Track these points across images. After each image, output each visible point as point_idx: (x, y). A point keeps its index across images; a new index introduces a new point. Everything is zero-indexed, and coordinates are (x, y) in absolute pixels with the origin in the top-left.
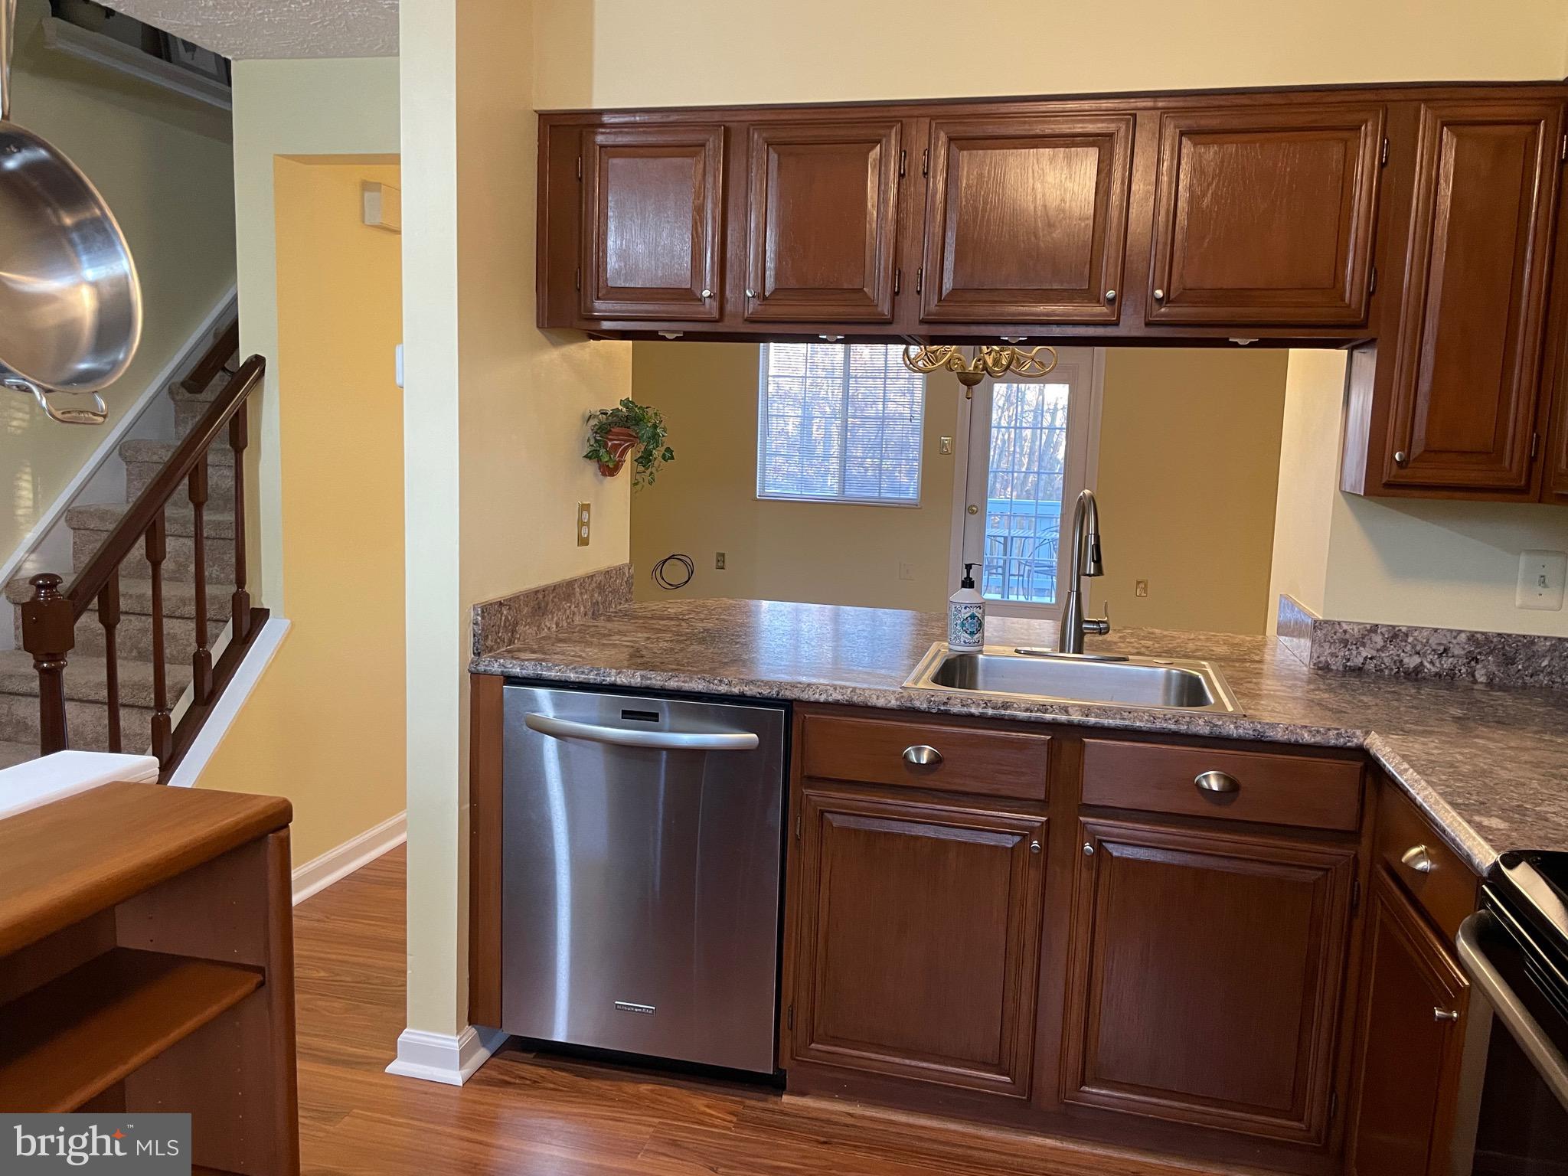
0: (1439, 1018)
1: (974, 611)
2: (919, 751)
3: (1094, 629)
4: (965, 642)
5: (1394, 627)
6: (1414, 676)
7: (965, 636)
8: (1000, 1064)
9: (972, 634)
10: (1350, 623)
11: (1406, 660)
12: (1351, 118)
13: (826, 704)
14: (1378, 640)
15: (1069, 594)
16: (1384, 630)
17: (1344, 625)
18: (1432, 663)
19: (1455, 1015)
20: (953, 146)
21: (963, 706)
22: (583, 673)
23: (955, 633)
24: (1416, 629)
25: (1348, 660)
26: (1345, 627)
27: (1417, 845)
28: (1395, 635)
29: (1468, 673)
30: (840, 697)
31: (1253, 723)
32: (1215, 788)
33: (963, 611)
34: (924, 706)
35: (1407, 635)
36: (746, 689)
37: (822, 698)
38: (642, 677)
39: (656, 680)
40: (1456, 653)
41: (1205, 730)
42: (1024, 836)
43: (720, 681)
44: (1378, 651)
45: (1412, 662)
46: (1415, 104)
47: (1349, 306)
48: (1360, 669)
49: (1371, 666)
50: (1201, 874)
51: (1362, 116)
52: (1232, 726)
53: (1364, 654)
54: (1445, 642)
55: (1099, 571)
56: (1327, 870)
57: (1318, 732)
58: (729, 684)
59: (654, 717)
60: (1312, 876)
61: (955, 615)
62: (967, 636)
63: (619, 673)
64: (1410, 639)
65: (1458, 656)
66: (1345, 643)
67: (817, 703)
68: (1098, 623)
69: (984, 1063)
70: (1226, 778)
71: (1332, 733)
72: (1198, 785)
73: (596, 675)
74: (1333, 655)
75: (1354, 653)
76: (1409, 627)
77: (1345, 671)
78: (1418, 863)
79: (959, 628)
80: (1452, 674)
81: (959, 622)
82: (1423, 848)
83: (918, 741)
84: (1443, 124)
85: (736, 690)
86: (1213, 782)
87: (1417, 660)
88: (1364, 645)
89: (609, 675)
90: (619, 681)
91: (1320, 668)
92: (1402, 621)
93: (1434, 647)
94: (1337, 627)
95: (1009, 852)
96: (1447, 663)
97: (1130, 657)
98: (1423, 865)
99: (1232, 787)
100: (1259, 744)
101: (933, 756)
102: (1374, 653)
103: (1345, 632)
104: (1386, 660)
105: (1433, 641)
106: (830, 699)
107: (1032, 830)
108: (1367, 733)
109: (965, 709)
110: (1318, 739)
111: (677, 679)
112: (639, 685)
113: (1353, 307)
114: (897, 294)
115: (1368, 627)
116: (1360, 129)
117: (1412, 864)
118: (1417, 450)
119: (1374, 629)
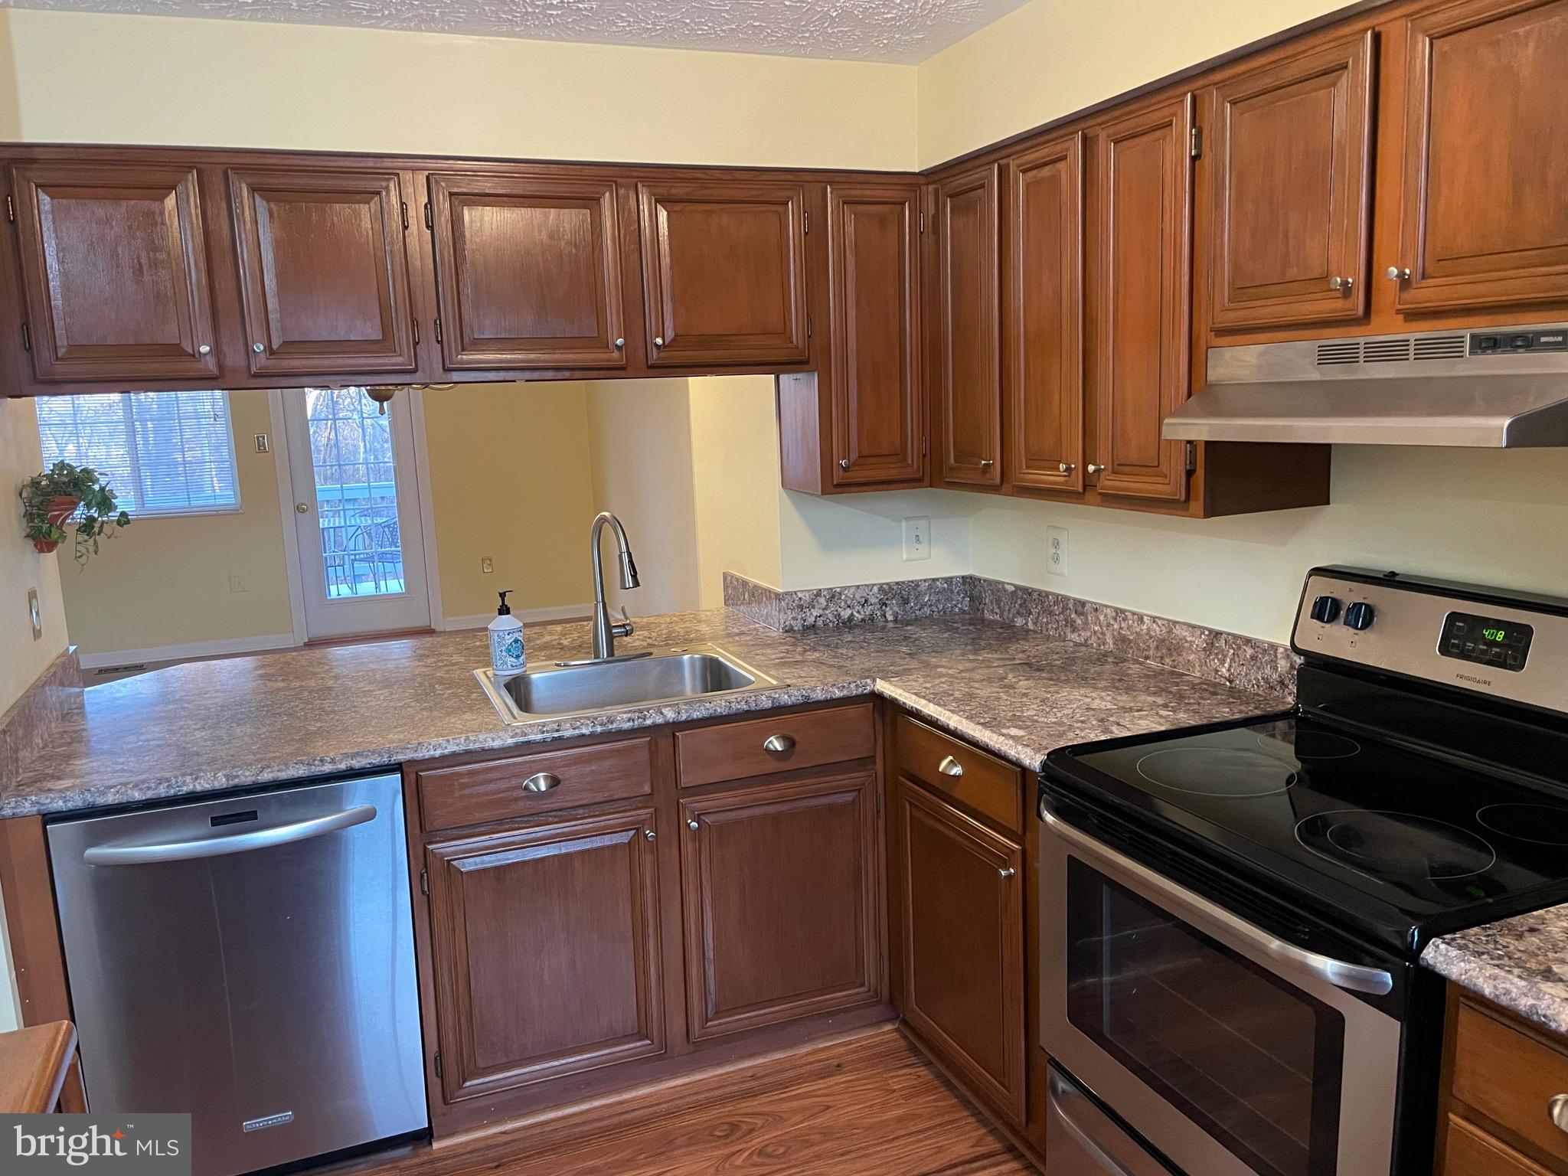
0: (1005, 877)
1: (516, 635)
2: (535, 781)
3: (622, 632)
4: (512, 666)
5: (831, 589)
6: (849, 624)
7: (511, 660)
8: (639, 1032)
9: (518, 657)
10: (802, 591)
11: (842, 614)
12: (781, 195)
13: (443, 757)
14: (822, 600)
15: (596, 605)
16: (825, 593)
17: (798, 593)
18: (858, 612)
19: (1012, 871)
20: (453, 198)
21: (574, 729)
22: (149, 788)
23: (501, 659)
24: (846, 588)
25: (805, 621)
26: (800, 595)
27: (945, 757)
28: (833, 596)
29: (881, 615)
30: (455, 748)
31: (799, 690)
32: (780, 749)
33: (507, 637)
34: (539, 737)
35: (840, 594)
36: (354, 762)
37: (438, 753)
38: (227, 777)
39: (246, 776)
40: (873, 601)
41: (768, 704)
42: (637, 829)
43: (322, 761)
44: (824, 609)
45: (846, 614)
46: (823, 184)
47: (797, 347)
48: (814, 626)
49: (820, 623)
50: (776, 819)
51: (789, 193)
52: (786, 697)
53: (815, 614)
54: (865, 595)
55: (636, 584)
56: (859, 790)
57: (844, 687)
58: (333, 761)
59: (253, 815)
60: (849, 797)
61: (499, 643)
62: (513, 659)
63: (196, 779)
64: (843, 597)
65: (875, 604)
66: (801, 607)
67: (433, 759)
68: (624, 626)
69: (625, 1036)
70: (784, 738)
71: (853, 686)
72: (767, 750)
73: (168, 787)
74: (794, 619)
75: (808, 614)
76: (841, 588)
77: (804, 630)
78: (951, 770)
79: (504, 653)
80: (872, 618)
81: (504, 648)
82: (950, 758)
83: (531, 770)
84: (844, 203)
85: (342, 766)
86: (776, 744)
87: (849, 612)
88: (814, 607)
89: (184, 783)
90: (199, 788)
91: (786, 631)
92: (835, 584)
93: (859, 600)
94: (795, 596)
95: (627, 846)
96: (868, 610)
97: (654, 650)
98: (957, 770)
99: (790, 743)
100: (808, 706)
101: (549, 780)
102: (821, 612)
103: (800, 599)
104: (830, 616)
105: (857, 596)
106: (446, 752)
107: (643, 822)
108: (874, 681)
109: (577, 732)
110: (845, 693)
111: (270, 770)
112: (225, 786)
113: (800, 346)
114: (418, 343)
115: (815, 592)
116: (787, 204)
117: (947, 772)
118: (854, 456)
119: (819, 593)
